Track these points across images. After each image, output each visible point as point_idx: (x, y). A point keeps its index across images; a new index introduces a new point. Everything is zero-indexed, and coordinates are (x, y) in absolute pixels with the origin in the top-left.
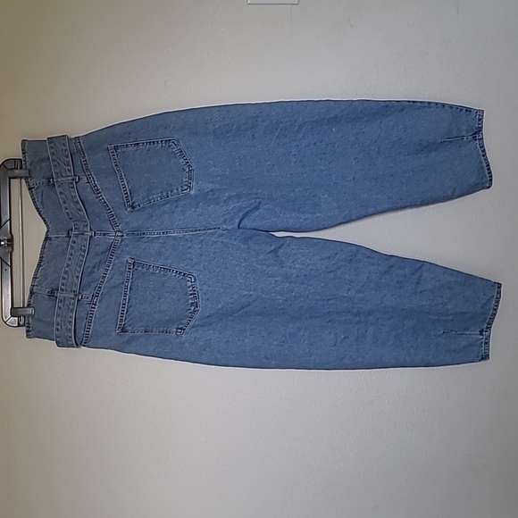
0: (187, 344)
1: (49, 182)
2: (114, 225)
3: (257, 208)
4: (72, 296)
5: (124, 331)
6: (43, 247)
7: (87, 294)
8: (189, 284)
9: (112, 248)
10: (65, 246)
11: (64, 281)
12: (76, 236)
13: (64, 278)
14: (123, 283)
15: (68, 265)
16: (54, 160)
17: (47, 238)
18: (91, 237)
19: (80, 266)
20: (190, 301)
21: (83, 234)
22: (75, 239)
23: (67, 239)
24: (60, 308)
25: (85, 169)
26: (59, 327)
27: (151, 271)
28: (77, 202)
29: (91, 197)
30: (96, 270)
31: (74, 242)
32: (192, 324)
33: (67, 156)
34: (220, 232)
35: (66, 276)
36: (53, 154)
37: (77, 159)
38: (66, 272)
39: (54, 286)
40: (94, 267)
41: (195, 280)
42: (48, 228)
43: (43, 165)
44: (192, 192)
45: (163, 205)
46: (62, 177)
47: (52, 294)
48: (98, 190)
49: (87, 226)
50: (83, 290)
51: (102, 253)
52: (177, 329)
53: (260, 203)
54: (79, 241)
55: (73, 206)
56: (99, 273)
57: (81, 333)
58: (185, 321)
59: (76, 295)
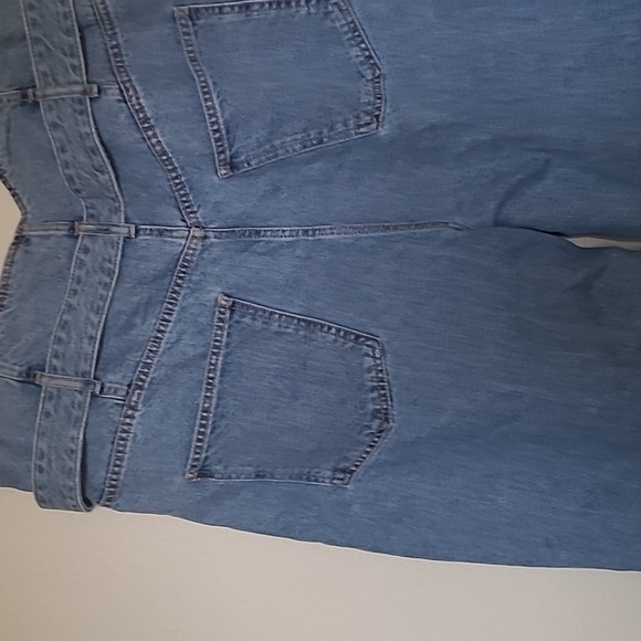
0: (356, 508)
1: (25, 96)
2: (185, 209)
3: (538, 176)
4: (78, 385)
5: (204, 473)
6: (10, 261)
7: (115, 379)
8: (369, 362)
9: (179, 269)
10: (64, 260)
11: (60, 348)
12: (92, 235)
13: (59, 340)
14: (204, 356)
15: (70, 307)
16: (36, 41)
17: (20, 239)
18: (127, 239)
19: (98, 311)
20: (371, 407)
21: (107, 231)
22: (87, 242)
23: (68, 242)
24: (48, 415)
25: (116, 67)
26: (44, 464)
27: (275, 327)
28: (94, 151)
29: (127, 137)
30: (138, 321)
31: (86, 250)
32: (370, 460)
33: (69, 32)
34: (448, 233)
35: (63, 335)
36: (34, 24)
37: (94, 40)
38: (64, 326)
39: (34, 359)
40: (135, 313)
41: (383, 351)
42: (25, 213)
43: (12, 53)
44: (383, 132)
45: (308, 162)
46: (58, 84)
47: (29, 377)
48: (146, 120)
49: (117, 210)
50: (105, 371)
51: (155, 278)
52: (335, 470)
53: (547, 162)
54: (98, 247)
55: (83, 158)
56: (145, 329)
57: (98, 475)
58: (354, 455)
59: (88, 383)
